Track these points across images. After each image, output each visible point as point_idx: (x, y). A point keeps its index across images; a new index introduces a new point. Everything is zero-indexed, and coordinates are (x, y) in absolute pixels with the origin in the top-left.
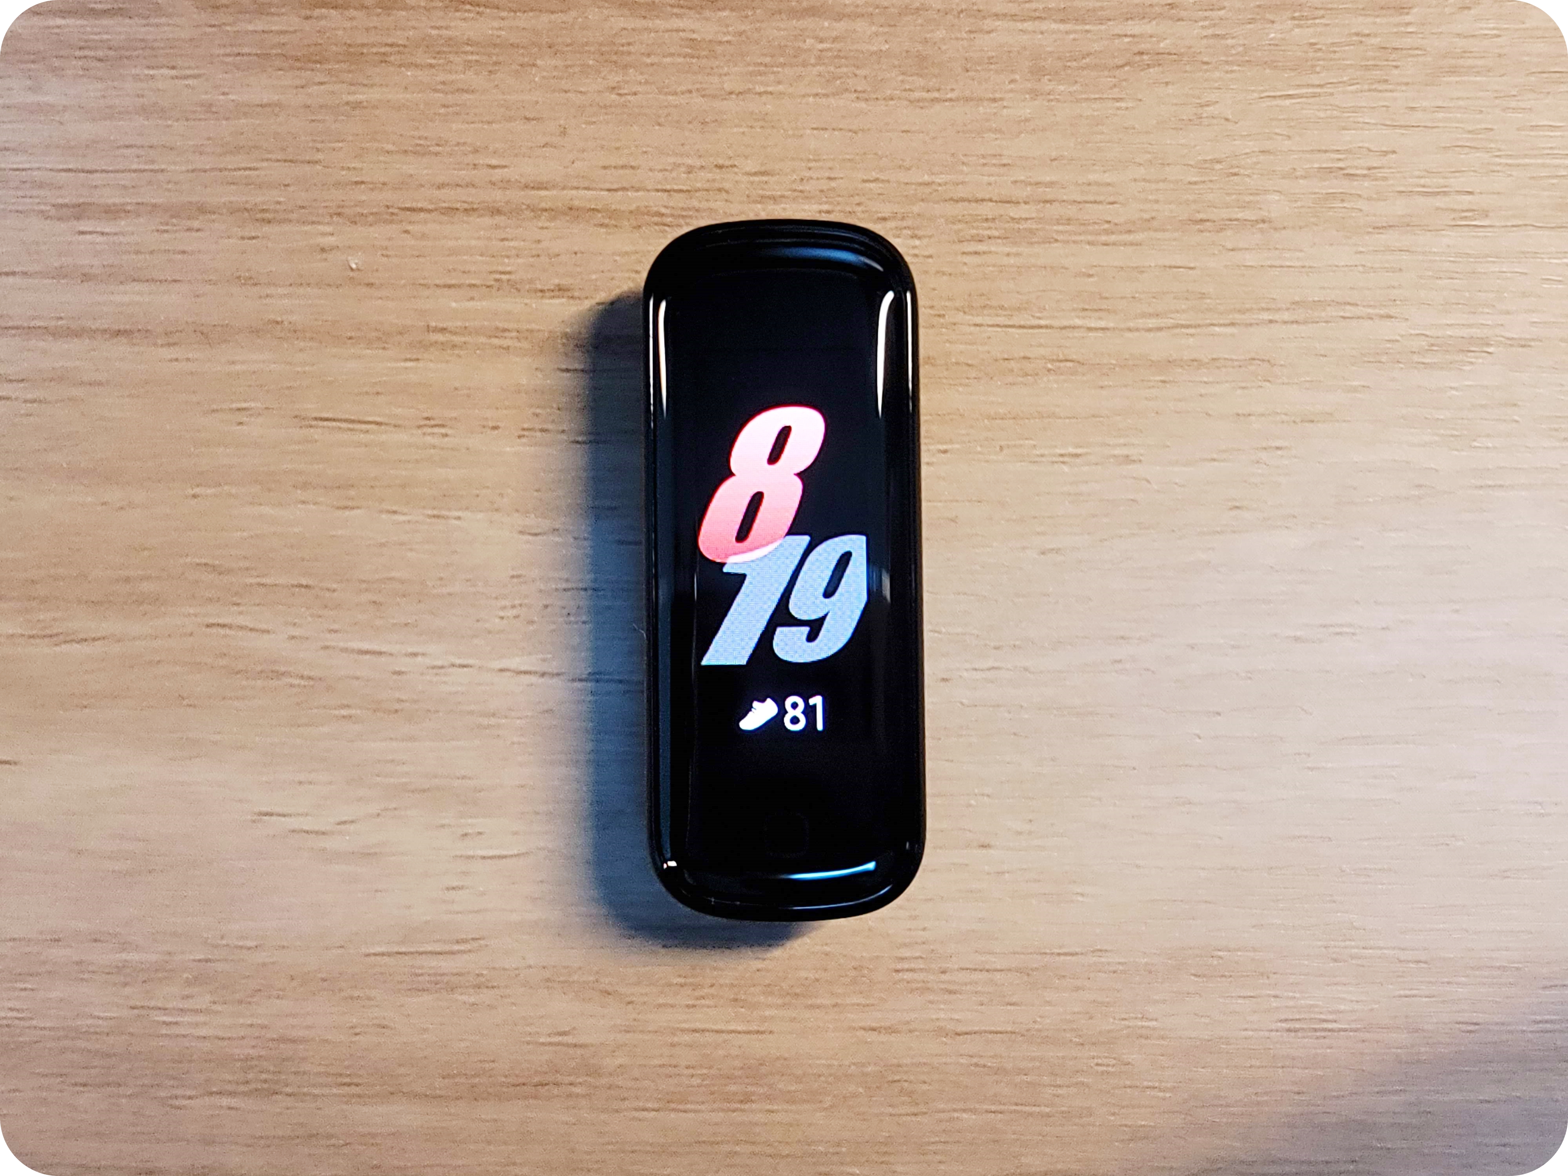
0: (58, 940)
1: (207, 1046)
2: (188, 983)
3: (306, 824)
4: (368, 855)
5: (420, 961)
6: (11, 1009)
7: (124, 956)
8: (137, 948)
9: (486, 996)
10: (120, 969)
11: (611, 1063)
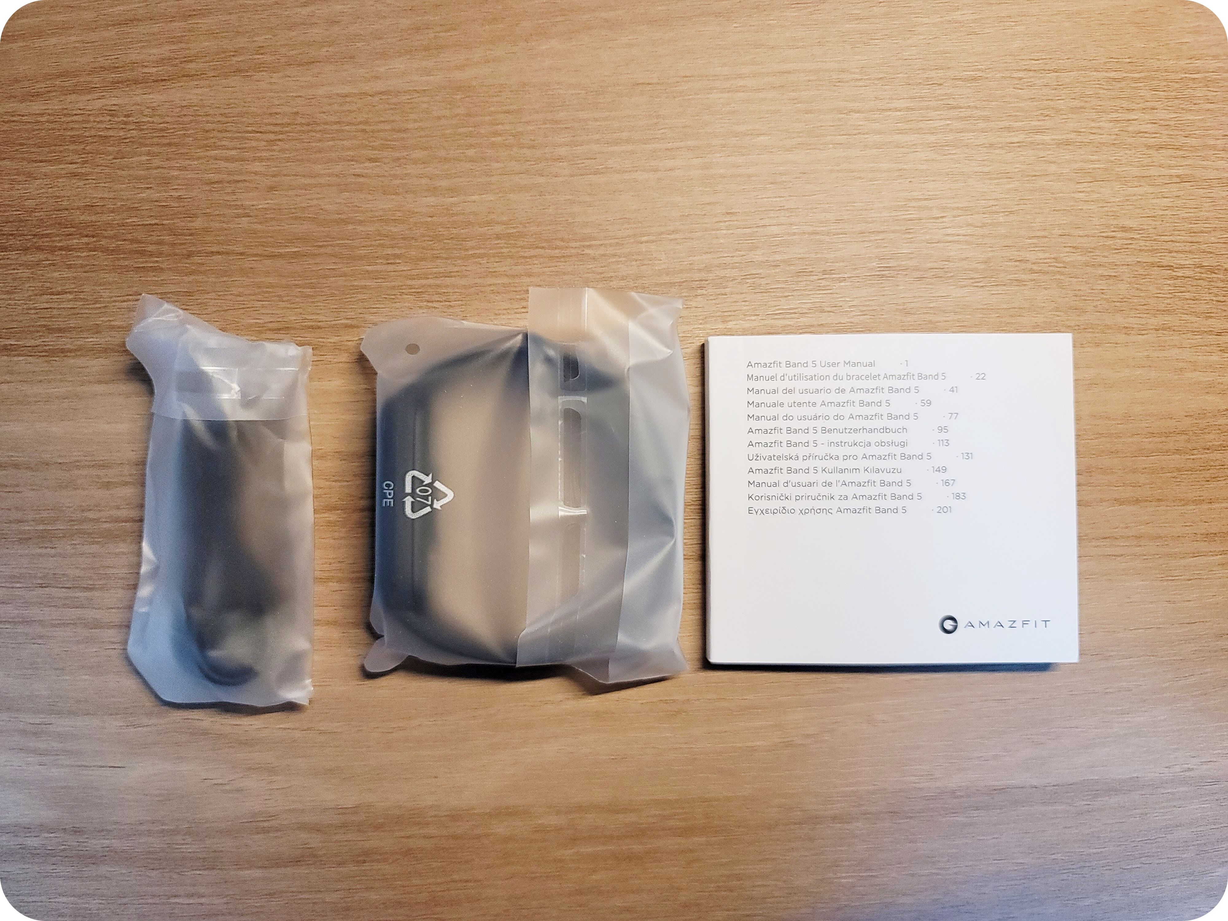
0: (141, 823)
1: (190, 855)
2: (184, 835)
3: (220, 781)
4: (238, 790)
5: (258, 824)
6: (128, 846)
7: (163, 827)
8: (166, 824)
9: (279, 834)
10: (163, 831)
11: (320, 853)
